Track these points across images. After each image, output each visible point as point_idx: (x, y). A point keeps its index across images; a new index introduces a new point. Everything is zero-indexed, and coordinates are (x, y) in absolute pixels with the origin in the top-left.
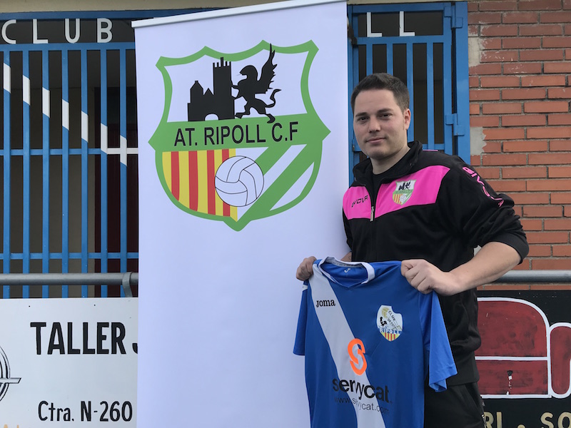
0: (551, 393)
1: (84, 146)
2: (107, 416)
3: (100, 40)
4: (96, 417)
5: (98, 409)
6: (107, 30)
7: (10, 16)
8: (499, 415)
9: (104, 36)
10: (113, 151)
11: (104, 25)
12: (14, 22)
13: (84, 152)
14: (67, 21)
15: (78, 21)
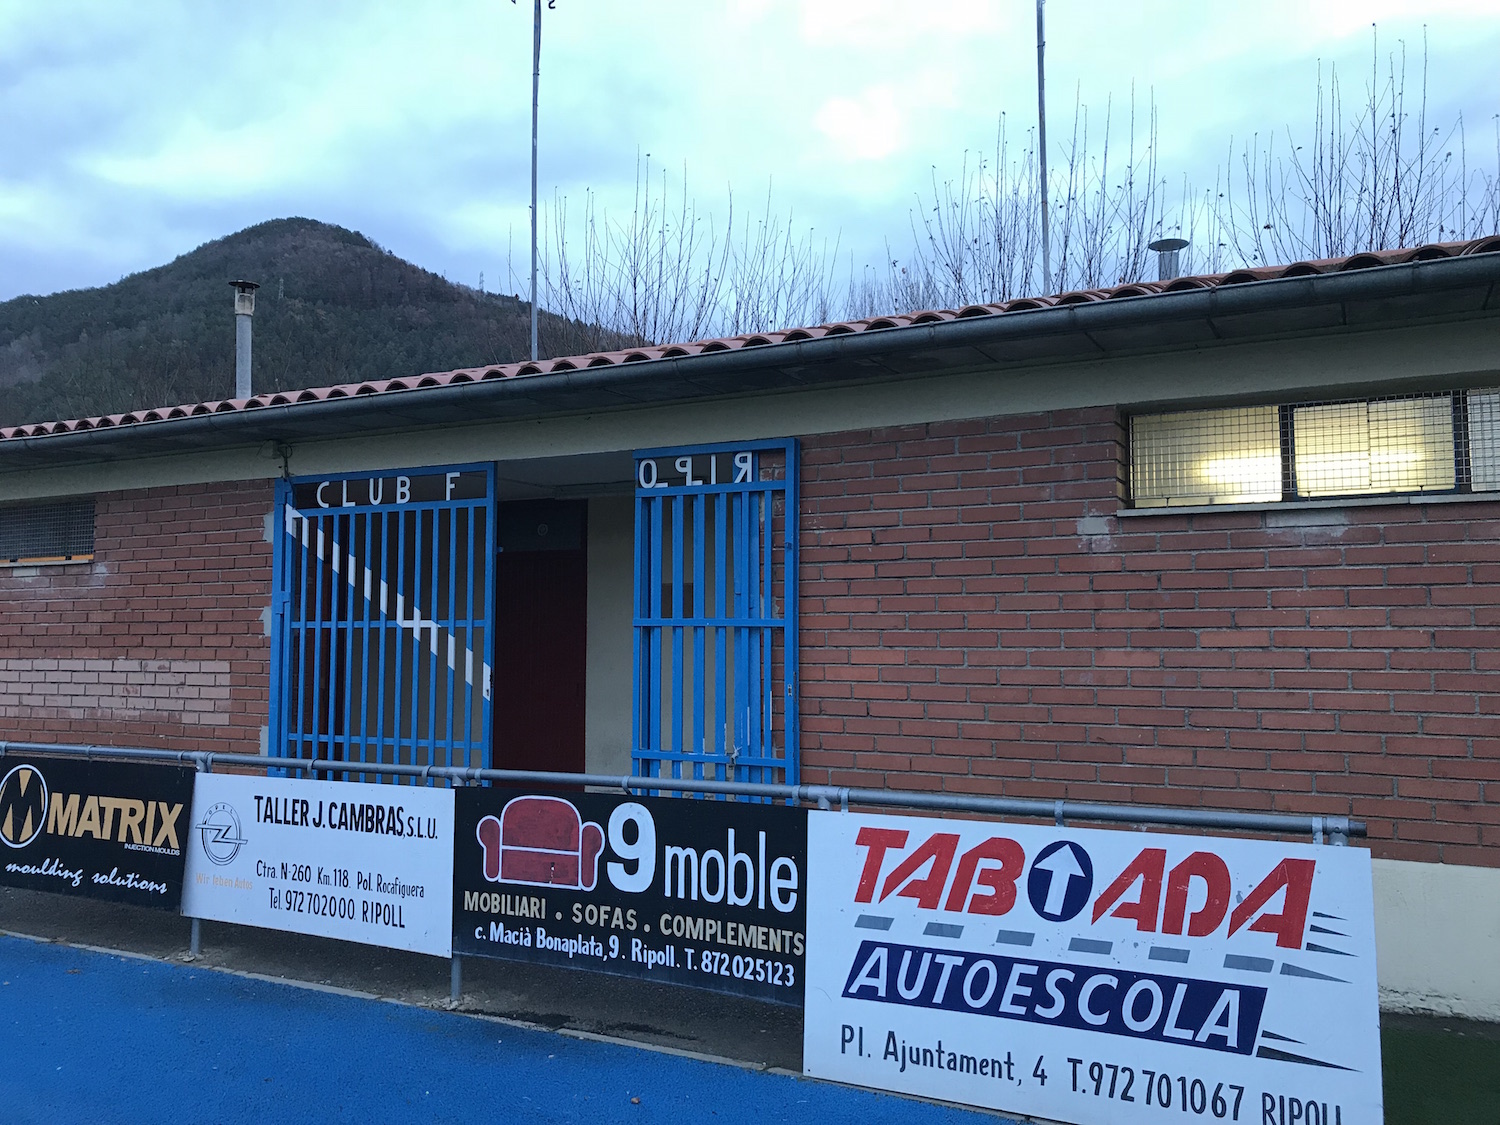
0: (581, 886)
1: (383, 618)
2: (296, 877)
3: (399, 501)
4: (290, 876)
5: (291, 870)
6: (405, 490)
7: (324, 478)
8: (543, 900)
9: (403, 495)
10: (407, 624)
11: (403, 484)
12: (327, 484)
13: (382, 625)
14: (372, 481)
15: (381, 480)
